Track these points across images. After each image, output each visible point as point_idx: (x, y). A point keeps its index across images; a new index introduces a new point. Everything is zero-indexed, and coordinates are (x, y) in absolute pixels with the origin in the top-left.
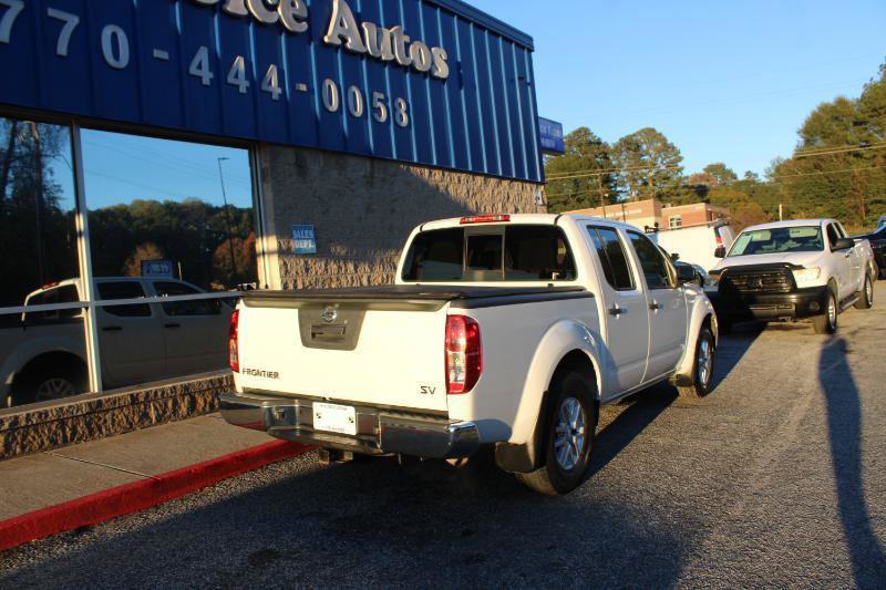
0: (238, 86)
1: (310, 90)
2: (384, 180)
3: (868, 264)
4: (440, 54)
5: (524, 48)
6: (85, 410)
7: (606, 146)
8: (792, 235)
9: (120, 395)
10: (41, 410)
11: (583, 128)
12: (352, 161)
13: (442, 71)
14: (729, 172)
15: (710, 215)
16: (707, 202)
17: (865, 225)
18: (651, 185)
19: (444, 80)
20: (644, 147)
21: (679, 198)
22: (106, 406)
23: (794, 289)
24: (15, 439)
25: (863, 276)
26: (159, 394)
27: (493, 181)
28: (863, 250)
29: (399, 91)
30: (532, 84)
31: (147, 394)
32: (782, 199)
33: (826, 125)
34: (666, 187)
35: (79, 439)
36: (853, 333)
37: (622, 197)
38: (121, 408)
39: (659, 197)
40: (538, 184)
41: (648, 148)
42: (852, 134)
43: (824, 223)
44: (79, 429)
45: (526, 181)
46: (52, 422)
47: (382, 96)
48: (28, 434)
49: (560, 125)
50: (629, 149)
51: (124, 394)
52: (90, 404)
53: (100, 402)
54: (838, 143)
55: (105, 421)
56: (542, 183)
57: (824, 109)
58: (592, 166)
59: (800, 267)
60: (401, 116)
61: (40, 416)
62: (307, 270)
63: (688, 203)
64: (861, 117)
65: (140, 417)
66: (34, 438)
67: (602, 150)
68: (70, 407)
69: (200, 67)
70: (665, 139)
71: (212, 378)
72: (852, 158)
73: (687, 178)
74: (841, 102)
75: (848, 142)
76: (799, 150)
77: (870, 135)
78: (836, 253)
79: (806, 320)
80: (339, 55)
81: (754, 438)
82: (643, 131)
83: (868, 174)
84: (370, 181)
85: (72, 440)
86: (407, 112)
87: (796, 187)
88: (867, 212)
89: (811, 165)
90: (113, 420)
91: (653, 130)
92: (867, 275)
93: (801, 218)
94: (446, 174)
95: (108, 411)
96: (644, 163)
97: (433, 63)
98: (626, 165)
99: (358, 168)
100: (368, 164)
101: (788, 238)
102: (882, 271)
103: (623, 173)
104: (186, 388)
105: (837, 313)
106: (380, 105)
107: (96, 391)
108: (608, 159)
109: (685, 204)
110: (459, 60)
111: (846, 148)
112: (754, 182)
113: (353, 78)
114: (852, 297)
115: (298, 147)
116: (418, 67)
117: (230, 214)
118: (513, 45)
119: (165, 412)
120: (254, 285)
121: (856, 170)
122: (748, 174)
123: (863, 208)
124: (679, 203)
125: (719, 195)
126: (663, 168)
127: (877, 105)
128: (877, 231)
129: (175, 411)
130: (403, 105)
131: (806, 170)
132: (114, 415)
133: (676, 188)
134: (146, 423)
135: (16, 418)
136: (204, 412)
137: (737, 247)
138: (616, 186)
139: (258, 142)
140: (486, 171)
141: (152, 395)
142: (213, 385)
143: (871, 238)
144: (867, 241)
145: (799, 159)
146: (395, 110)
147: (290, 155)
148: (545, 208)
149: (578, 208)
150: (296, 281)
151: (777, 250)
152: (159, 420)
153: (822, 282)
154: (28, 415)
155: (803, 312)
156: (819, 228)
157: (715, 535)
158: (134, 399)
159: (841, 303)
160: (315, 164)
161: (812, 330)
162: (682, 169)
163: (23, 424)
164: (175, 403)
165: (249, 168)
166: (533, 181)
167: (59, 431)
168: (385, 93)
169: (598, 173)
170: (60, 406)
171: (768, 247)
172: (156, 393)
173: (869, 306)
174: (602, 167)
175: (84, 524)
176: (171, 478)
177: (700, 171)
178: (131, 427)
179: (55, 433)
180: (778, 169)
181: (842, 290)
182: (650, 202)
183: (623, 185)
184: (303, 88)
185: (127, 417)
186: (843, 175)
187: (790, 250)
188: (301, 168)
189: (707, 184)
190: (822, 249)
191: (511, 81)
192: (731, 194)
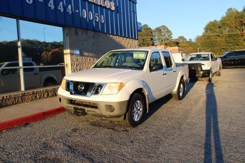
0: (60, 10)
1: (79, 12)
2: (97, 37)
3: (220, 65)
4: (113, 3)
5: (134, 3)
6: (21, 95)
7: (152, 30)
8: (202, 56)
9: (30, 91)
10: (10, 95)
11: (146, 24)
12: (89, 32)
13: (113, 8)
14: (185, 38)
15: (179, 50)
16: (179, 46)
17: (220, 55)
18: (163, 41)
19: (113, 11)
20: (162, 30)
21: (171, 45)
22: (26, 94)
23: (202, 70)
24: (3, 102)
25: (219, 68)
26: (40, 91)
27: (125, 38)
28: (219, 61)
29: (102, 13)
30: (136, 13)
31: (37, 92)
32: (198, 46)
33: (211, 27)
34: (168, 42)
35: (19, 103)
36: (216, 82)
37: (156, 44)
38: (30, 95)
39: (166, 44)
40: (136, 40)
41: (163, 31)
42: (218, 30)
43: (210, 53)
44: (19, 100)
45: (134, 39)
46: (12, 98)
47: (97, 14)
48: (6, 101)
49: (141, 23)
50: (158, 31)
51: (31, 91)
52: (22, 94)
53: (25, 93)
54: (214, 32)
55: (26, 98)
56: (137, 40)
57: (211, 23)
58: (148, 35)
59: (203, 65)
60: (102, 20)
61: (9, 97)
62: (77, 60)
63: (173, 46)
64: (220, 25)
65: (35, 97)
66: (8, 102)
67: (150, 31)
68: (17, 94)
69: (51, 4)
70: (168, 29)
71: (53, 88)
72: (217, 36)
73: (173, 40)
74: (215, 21)
75: (216, 32)
76: (204, 34)
77: (222, 31)
78: (213, 61)
79: (204, 78)
80: (87, 3)
81: (192, 105)
82: (162, 26)
83: (221, 41)
84: (94, 37)
85: (18, 103)
86: (104, 19)
87: (202, 43)
88: (220, 51)
89: (206, 38)
90: (28, 98)
91: (165, 26)
92: (220, 68)
93: (203, 52)
94: (113, 36)
95: (26, 96)
96: (162, 35)
97: (111, 6)
98: (157, 35)
99: (91, 34)
100: (93, 32)
101: (201, 57)
102: (224, 67)
103: (156, 38)
104: (46, 90)
105: (212, 76)
106: (97, 17)
107: (23, 90)
108: (152, 33)
109: (172, 47)
110: (117, 5)
111: (216, 34)
112: (191, 42)
113: (90, 9)
114: (216, 73)
115: (76, 28)
116: (107, 7)
117: (44, 44)
118: (131, 2)
119: (41, 96)
120: (64, 64)
121: (218, 40)
122: (190, 39)
123: (219, 50)
124: (171, 46)
125: (182, 45)
126: (167, 36)
127: (224, 23)
128: (223, 56)
129: (43, 96)
130: (103, 17)
131: (205, 39)
132: (28, 97)
133: (170, 42)
134: (36, 99)
135: (4, 97)
136: (51, 97)
137: (187, 58)
138: (154, 41)
139: (66, 25)
140: (123, 36)
141: (38, 92)
142: (53, 90)
143: (221, 58)
144: (220, 59)
145: (203, 36)
146: (101, 18)
147: (74, 29)
148: (138, 46)
149: (143, 47)
150: (74, 63)
151: (197, 60)
152: (40, 98)
153: (209, 68)
154: (6, 96)
155: (204, 76)
156: (209, 55)
157: (184, 125)
158: (33, 93)
159: (213, 74)
160: (80, 32)
161: (206, 81)
162: (172, 37)
163: (5, 98)
164: (44, 94)
165: (62, 33)
166: (135, 39)
167: (14, 101)
168: (98, 14)
169: (150, 37)
170: (15, 94)
171: (196, 59)
172: (39, 91)
173: (220, 75)
174: (150, 35)
175: (27, 123)
176: (48, 112)
177: (177, 38)
178: (32, 100)
179: (13, 101)
180: (198, 38)
181: (214, 71)
182: (163, 46)
183: (156, 41)
184: (77, 11)
185: (31, 97)
186: (215, 41)
187: (201, 60)
188: (76, 33)
189: (179, 41)
190: (209, 60)
191: (130, 12)
192: (185, 45)
